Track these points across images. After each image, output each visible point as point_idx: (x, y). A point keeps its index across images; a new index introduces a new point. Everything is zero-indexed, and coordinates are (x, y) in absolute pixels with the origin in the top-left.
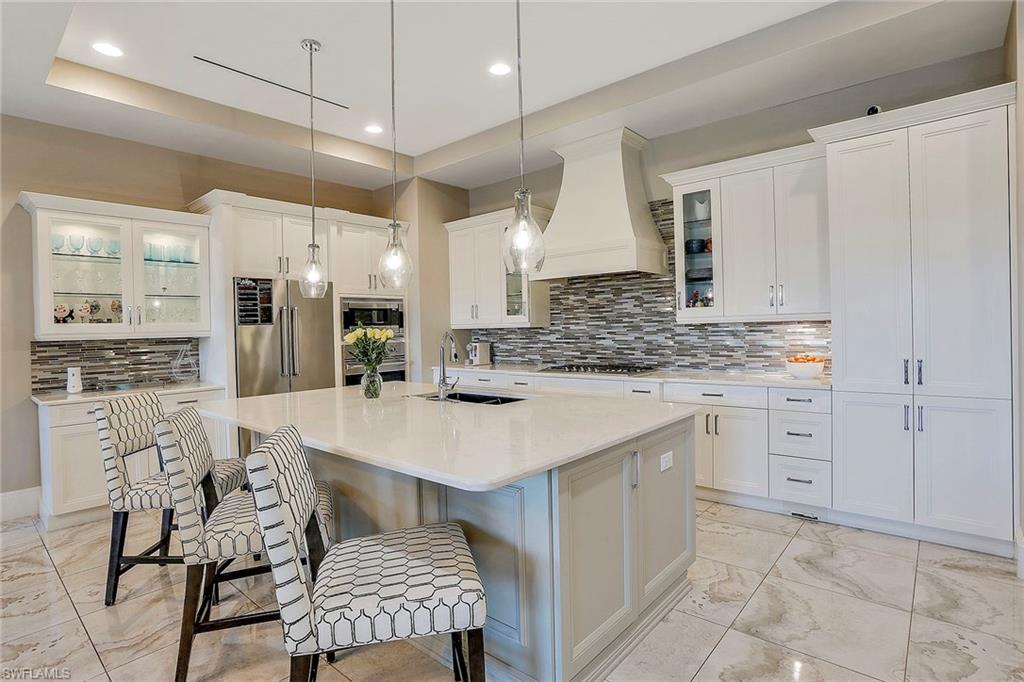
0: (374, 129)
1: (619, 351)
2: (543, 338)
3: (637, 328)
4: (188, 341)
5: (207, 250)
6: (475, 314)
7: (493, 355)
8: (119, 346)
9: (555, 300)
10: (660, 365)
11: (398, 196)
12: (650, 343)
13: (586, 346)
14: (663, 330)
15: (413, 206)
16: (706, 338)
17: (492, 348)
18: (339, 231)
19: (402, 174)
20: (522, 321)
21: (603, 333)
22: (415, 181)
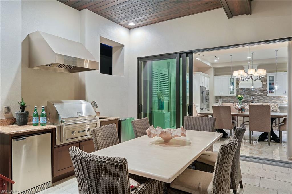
0: (216, 61)
2: (234, 98)
3: (256, 96)
12: (258, 99)
14: (261, 97)
16: (270, 98)
21: (248, 97)
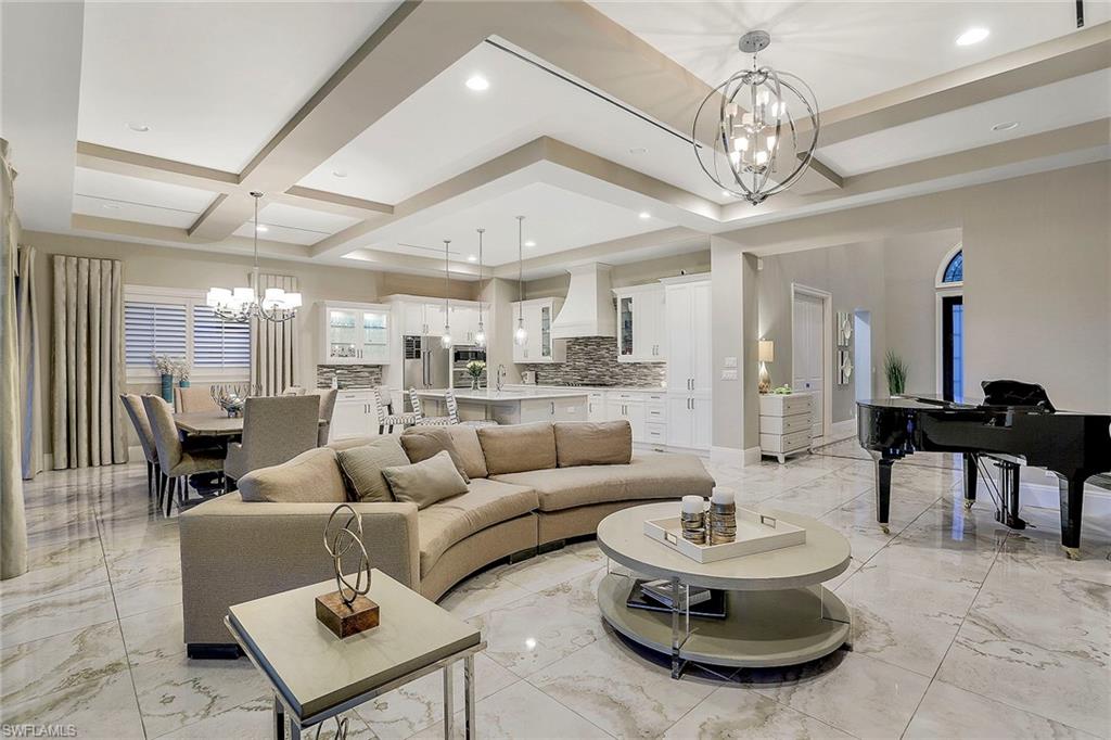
0: (472, 259)
1: (599, 377)
2: (563, 369)
4: (378, 366)
5: (389, 322)
6: (526, 356)
7: (537, 378)
8: (349, 368)
9: (569, 348)
10: (616, 384)
11: (484, 288)
13: (584, 374)
15: (492, 293)
16: (636, 370)
17: (536, 375)
18: (453, 310)
19: (485, 275)
20: (549, 359)
21: (591, 367)
22: (494, 280)
